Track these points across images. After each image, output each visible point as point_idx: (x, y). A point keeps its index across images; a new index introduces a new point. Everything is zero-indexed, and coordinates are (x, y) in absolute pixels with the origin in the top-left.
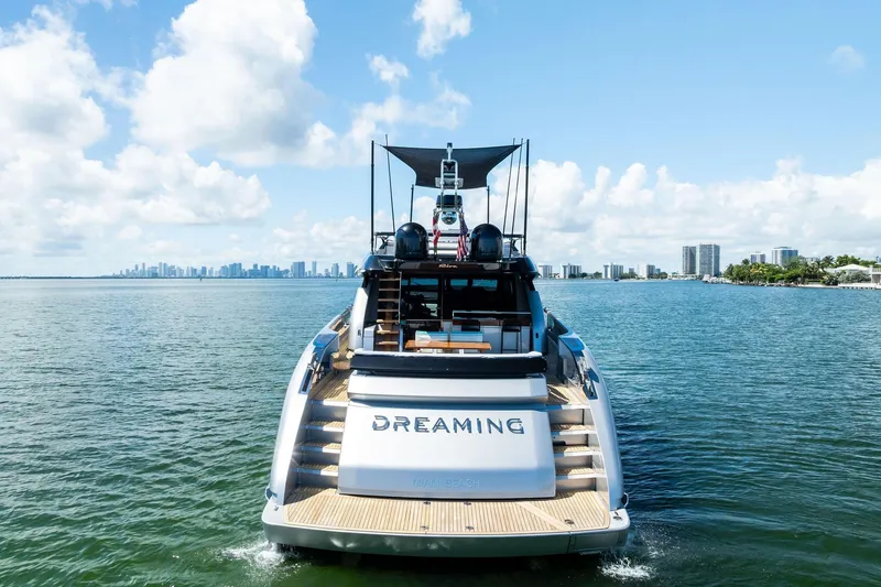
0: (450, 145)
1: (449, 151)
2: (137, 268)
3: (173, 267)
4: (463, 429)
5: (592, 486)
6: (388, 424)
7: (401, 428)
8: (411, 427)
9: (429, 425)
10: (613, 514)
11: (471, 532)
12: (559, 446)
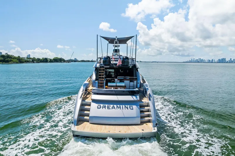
0: (116, 37)
1: (116, 39)
2: (192, 59)
3: (203, 59)
4: (119, 108)
5: (149, 121)
6: (101, 107)
7: (104, 108)
8: (106, 108)
9: (111, 107)
10: (153, 128)
11: (120, 132)
12: (142, 112)
